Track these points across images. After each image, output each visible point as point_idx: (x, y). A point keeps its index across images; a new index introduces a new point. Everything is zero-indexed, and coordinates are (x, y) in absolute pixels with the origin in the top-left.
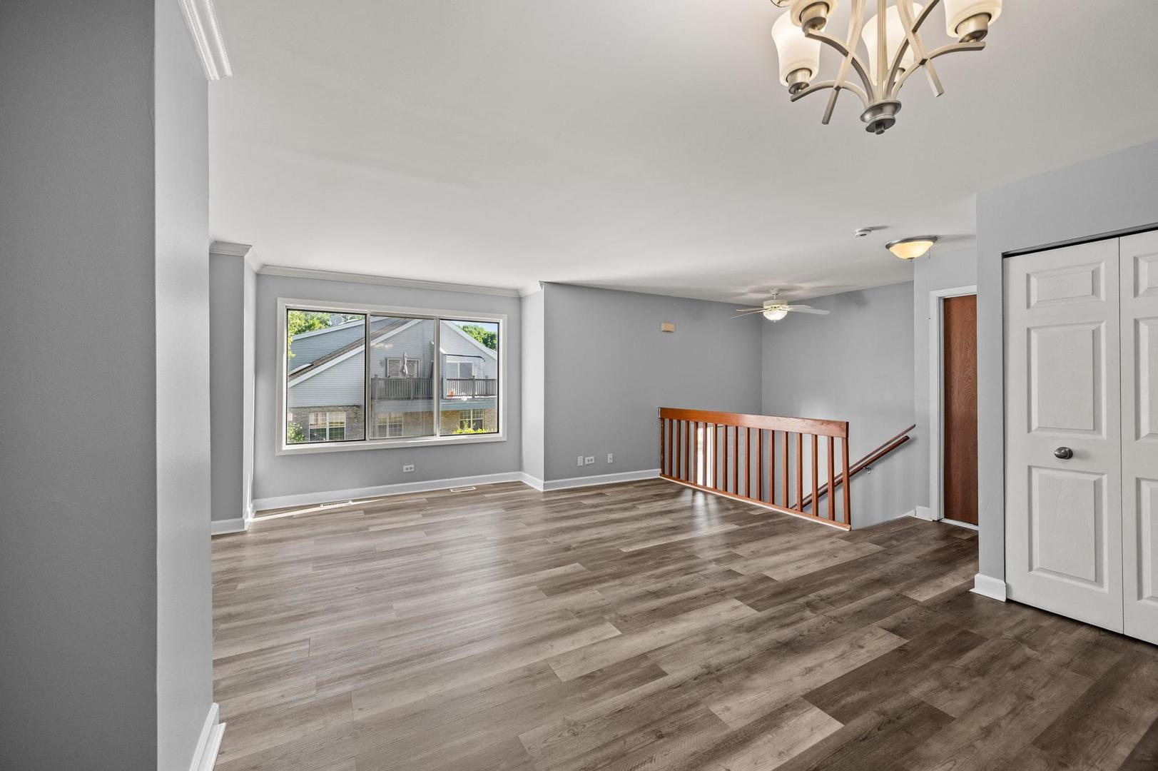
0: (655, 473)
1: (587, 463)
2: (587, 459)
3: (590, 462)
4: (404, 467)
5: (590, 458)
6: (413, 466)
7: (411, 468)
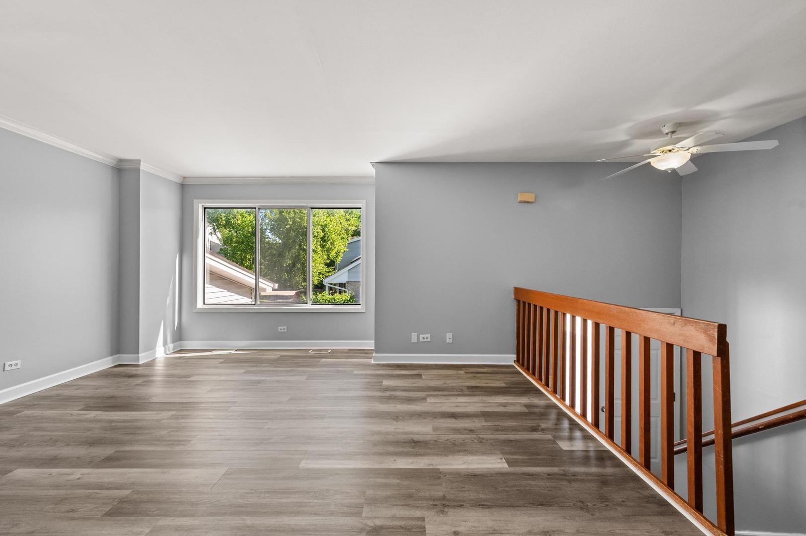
0: (509, 359)
1: (421, 340)
2: (421, 336)
3: (425, 340)
4: (279, 328)
5: (425, 336)
6: (285, 327)
7: (284, 329)
